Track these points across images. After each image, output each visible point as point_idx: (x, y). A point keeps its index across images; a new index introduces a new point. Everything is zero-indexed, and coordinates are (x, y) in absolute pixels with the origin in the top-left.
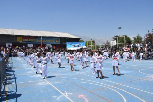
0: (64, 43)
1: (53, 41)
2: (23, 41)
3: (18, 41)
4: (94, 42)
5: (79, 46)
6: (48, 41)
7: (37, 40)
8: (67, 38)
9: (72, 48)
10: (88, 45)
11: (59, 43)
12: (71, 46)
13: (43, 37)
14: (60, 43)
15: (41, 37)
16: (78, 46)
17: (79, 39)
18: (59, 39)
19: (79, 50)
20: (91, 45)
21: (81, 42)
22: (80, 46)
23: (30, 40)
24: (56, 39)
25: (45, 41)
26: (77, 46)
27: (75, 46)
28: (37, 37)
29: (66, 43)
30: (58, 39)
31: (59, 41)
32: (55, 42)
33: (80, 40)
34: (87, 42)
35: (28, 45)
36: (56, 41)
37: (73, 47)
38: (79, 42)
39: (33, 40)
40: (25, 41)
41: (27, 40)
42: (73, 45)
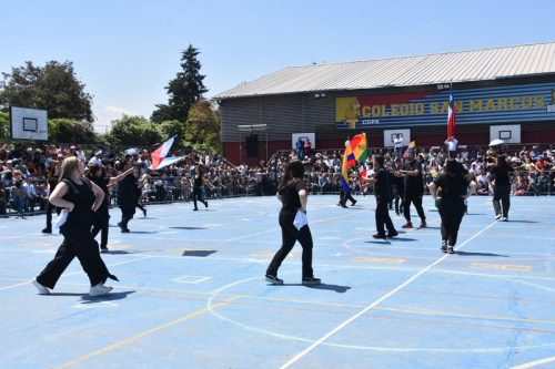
1: (539, 102)
2: (361, 118)
3: (338, 119)
6: (502, 104)
7: (434, 109)
23: (395, 110)
25: (478, 109)
32: (551, 108)
35: (387, 134)
39: (414, 109)
40: (374, 116)
41: (380, 111)
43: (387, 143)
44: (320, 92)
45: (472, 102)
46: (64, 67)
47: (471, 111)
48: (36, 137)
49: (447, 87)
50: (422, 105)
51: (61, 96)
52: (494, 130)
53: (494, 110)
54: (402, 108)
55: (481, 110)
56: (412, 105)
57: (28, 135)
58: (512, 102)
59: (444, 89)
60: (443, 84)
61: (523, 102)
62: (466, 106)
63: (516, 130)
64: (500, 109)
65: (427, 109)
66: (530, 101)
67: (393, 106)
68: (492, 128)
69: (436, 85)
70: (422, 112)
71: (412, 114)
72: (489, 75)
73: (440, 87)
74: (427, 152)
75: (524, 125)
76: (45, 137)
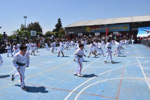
1: (121, 28)
2: (91, 31)
3: (87, 31)
6: (115, 28)
7: (104, 29)
8: (140, 22)
11: (128, 30)
12: (144, 32)
14: (130, 30)
18: (129, 25)
24: (125, 25)
25: (111, 29)
27: (148, 32)
28: (103, 25)
29: (138, 28)
30: (127, 25)
31: (128, 27)
32: (123, 29)
35: (95, 33)
36: (125, 28)
39: (100, 29)
40: (93, 30)
41: (94, 29)
42: (146, 31)
43: (95, 35)
44: (83, 26)
46: (37, 23)
48: (34, 36)
51: (37, 28)
54: (98, 29)
57: (33, 35)
58: (117, 28)
61: (119, 28)
62: (109, 28)
63: (118, 32)
65: (102, 29)
67: (96, 28)
68: (113, 32)
72: (113, 23)
74: (102, 36)
76: (36, 35)
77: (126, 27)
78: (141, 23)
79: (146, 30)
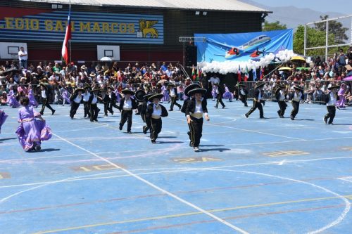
0: (182, 39)
1: (132, 29)
4: (337, 29)
5: (258, 54)
6: (106, 28)
7: (49, 26)
8: (202, 11)
9: (226, 65)
10: (309, 45)
12: (220, 51)
13: (77, 8)
14: (165, 39)
15: (65, 6)
16: (255, 53)
17: (259, 14)
18: (161, 18)
19: (258, 70)
20: (327, 46)
21: (269, 30)
22: (264, 53)
26: (247, 53)
27: (238, 54)
30: (154, 17)
31: (161, 27)
32: (139, 34)
33: (263, 20)
34: (301, 30)
36: (146, 31)
37: (228, 55)
38: (259, 29)
39: (30, 24)
42: (229, 49)
45: (82, 23)
47: (82, 31)
49: (60, 7)
50: (37, 21)
52: (100, 49)
53: (99, 32)
54: (16, 22)
55: (89, 31)
56: (27, 20)
58: (112, 26)
59: (58, 9)
60: (58, 4)
61: (120, 27)
62: (77, 27)
63: (117, 49)
64: (104, 32)
65: (42, 25)
66: (125, 27)
67: (7, 19)
68: (98, 46)
69: (50, 4)
70: (37, 28)
71: (28, 28)
73: (54, 7)
75: (121, 46)
77: (150, 26)
78: (205, 13)
79: (225, 45)
